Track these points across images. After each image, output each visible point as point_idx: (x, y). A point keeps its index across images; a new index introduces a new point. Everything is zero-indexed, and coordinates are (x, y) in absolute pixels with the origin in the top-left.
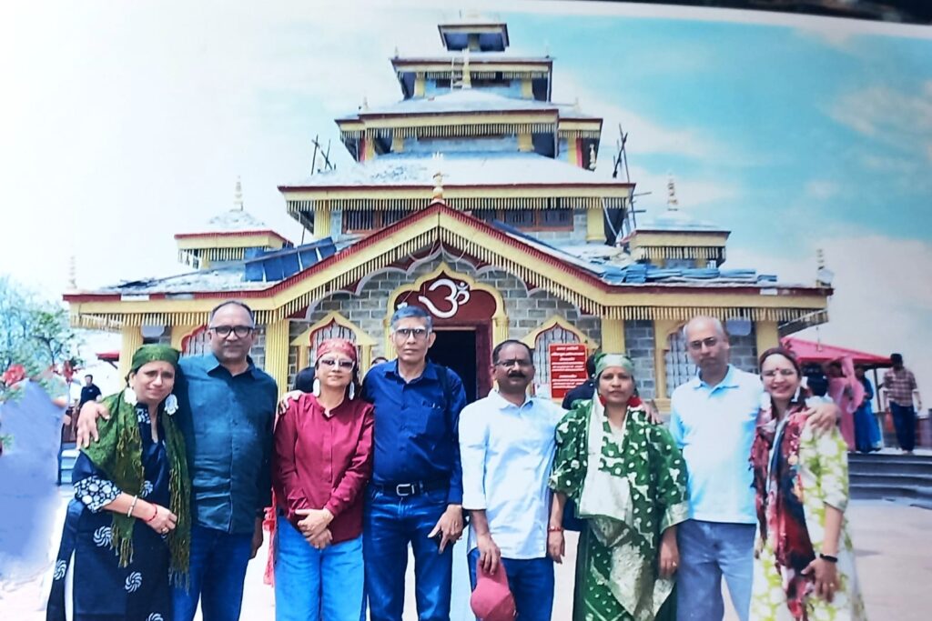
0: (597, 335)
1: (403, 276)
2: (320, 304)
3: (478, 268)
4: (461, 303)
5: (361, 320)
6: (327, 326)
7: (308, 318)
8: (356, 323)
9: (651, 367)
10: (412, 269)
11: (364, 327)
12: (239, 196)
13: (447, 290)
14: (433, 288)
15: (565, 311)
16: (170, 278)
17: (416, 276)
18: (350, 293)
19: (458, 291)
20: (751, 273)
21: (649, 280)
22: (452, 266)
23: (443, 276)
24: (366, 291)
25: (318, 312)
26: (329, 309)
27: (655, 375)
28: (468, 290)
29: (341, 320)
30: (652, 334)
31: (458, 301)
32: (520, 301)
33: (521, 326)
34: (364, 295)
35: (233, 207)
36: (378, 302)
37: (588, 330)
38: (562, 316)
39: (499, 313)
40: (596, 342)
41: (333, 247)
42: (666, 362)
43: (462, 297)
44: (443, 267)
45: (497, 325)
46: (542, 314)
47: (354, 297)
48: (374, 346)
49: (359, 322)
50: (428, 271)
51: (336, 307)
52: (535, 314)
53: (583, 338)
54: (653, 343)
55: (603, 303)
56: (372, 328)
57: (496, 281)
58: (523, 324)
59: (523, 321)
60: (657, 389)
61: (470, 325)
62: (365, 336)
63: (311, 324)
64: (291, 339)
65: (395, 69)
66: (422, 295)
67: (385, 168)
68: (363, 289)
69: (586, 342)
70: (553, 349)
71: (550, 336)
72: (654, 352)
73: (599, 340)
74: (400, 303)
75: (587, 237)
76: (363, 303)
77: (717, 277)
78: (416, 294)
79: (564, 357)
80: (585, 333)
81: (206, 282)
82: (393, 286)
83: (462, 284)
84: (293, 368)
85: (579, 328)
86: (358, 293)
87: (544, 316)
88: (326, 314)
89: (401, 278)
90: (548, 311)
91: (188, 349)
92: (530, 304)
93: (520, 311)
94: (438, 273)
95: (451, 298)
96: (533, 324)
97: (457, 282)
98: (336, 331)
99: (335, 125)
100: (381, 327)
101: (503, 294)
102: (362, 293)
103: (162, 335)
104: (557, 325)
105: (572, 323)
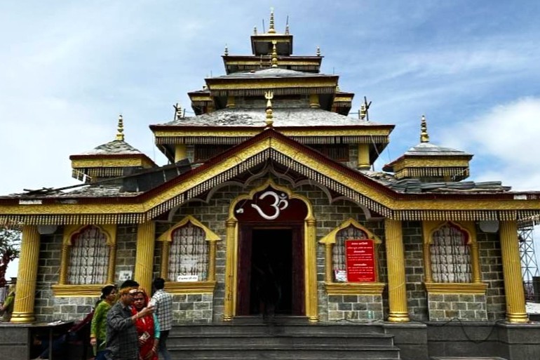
0: (381, 233)
1: (240, 188)
2: (179, 209)
3: (296, 182)
4: (282, 209)
5: (209, 222)
6: (184, 227)
7: (170, 219)
8: (206, 224)
9: (420, 257)
10: (247, 184)
11: (211, 227)
12: (121, 131)
13: (272, 199)
14: (262, 197)
15: (357, 215)
16: (64, 188)
17: (250, 188)
18: (202, 201)
19: (280, 199)
20: (498, 184)
21: (424, 190)
22: (276, 181)
23: (270, 189)
24: (213, 200)
25: (178, 215)
26: (185, 213)
27: (424, 263)
28: (287, 199)
29: (195, 222)
30: (421, 232)
31: (280, 207)
32: (325, 207)
33: (325, 226)
34: (212, 203)
35: (117, 138)
36: (222, 208)
37: (374, 229)
38: (354, 218)
39: (309, 216)
40: (380, 238)
41: (189, 166)
42: (431, 254)
43: (283, 204)
44: (270, 182)
45: (308, 225)
46: (340, 217)
47: (205, 204)
48: (219, 241)
49: (208, 223)
50: (259, 185)
51: (191, 212)
52: (335, 217)
53: (370, 235)
54: (421, 239)
55: (392, 208)
56: (218, 227)
57: (308, 192)
58: (327, 224)
59: (327, 222)
60: (425, 275)
61: (289, 226)
62: (212, 234)
63: (173, 225)
64: (157, 236)
65: (225, 63)
66: (254, 204)
67: (223, 117)
68: (212, 198)
69: (373, 238)
70: (349, 243)
71: (346, 234)
72: (422, 246)
73: (382, 237)
74: (238, 209)
75: (359, 165)
76: (212, 209)
77: (473, 188)
78: (250, 202)
79: (357, 250)
80: (371, 231)
81: (92, 192)
82: (233, 197)
83: (283, 195)
84: (157, 259)
85: (367, 227)
86: (207, 201)
87: (342, 219)
88: (184, 217)
89: (239, 190)
90: (344, 215)
91: (77, 244)
92: (331, 210)
93: (324, 215)
94: (266, 186)
95: (274, 205)
96: (333, 225)
97: (279, 193)
98: (190, 231)
99: (188, 96)
100: (223, 227)
101: (312, 202)
102: (210, 201)
103: (55, 233)
104: (351, 226)
105: (362, 224)
